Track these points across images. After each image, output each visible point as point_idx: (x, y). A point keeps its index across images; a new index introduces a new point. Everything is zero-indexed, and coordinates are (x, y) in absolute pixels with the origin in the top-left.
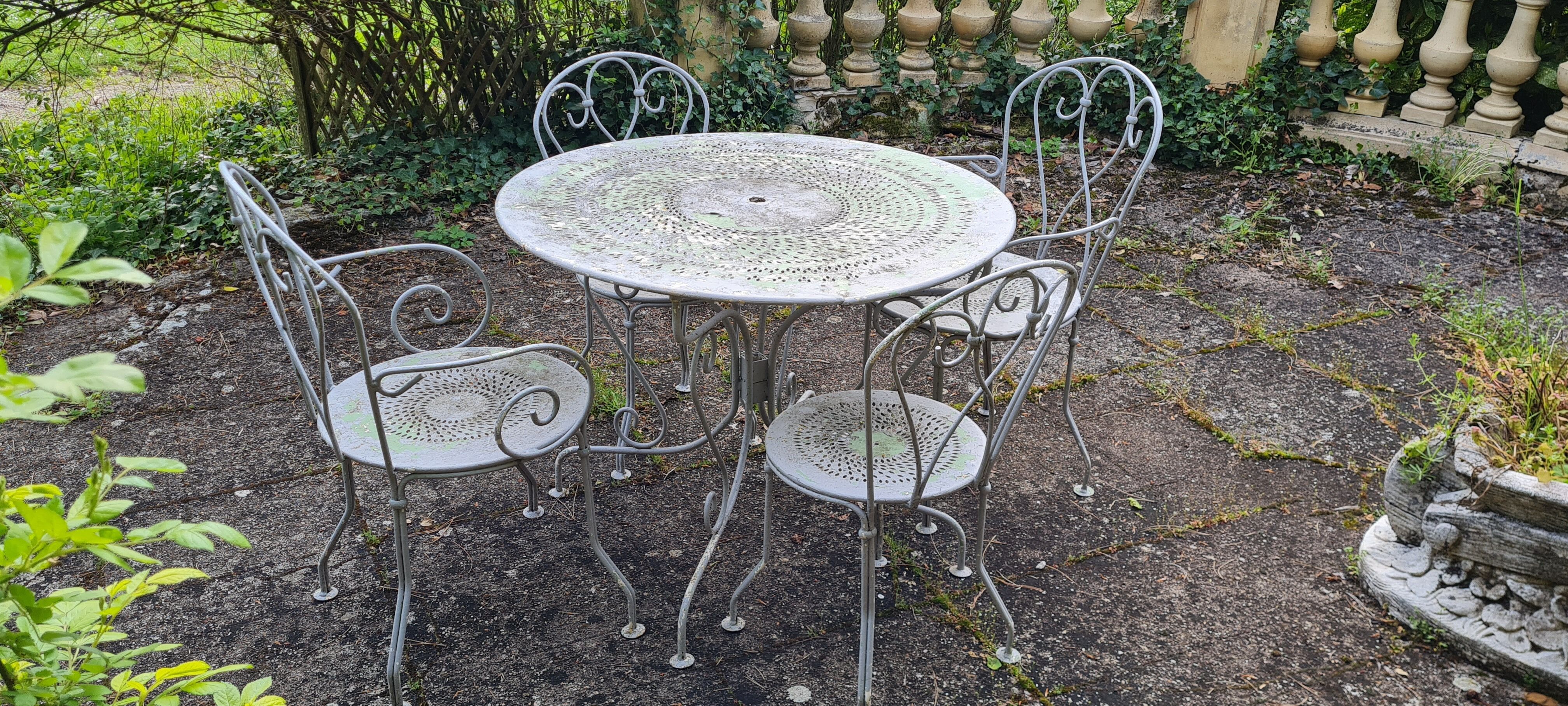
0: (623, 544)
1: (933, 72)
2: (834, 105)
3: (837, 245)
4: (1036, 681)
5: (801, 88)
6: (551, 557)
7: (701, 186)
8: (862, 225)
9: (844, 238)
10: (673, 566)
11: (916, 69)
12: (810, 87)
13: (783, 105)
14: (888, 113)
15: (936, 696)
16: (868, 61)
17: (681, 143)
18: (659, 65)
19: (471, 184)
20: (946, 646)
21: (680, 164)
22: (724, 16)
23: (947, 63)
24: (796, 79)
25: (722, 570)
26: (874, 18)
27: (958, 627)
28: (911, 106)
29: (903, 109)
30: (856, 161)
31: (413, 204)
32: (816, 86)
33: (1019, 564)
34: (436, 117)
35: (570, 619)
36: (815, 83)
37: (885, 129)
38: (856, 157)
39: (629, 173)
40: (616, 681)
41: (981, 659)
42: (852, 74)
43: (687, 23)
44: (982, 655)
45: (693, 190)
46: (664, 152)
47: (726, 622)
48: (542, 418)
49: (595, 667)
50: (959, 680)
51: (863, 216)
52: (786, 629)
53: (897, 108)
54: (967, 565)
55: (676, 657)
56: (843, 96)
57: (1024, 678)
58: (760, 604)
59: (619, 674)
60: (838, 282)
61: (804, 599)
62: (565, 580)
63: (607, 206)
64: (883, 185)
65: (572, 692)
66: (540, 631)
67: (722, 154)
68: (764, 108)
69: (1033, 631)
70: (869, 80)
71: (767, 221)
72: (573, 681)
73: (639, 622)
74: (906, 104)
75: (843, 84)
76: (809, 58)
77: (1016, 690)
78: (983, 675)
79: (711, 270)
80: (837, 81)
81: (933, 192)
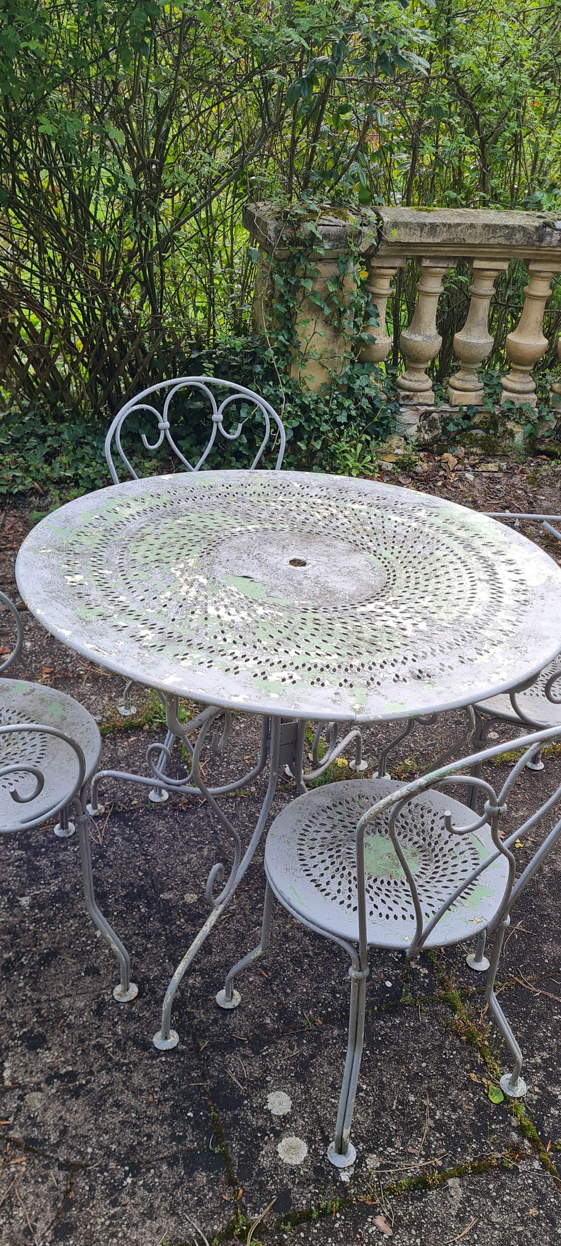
0: (141, 879)
1: (534, 396)
2: (435, 420)
3: (367, 635)
4: (539, 1127)
5: (406, 402)
6: (68, 886)
7: (245, 539)
8: (403, 607)
9: (379, 624)
10: (184, 913)
11: (518, 392)
12: (415, 401)
13: (387, 418)
14: (487, 431)
15: (426, 1130)
16: (473, 381)
17: (242, 481)
18: (238, 392)
19: (90, 470)
20: (447, 1062)
21: (234, 506)
22: (338, 331)
23: (549, 387)
24: (403, 393)
25: (233, 926)
26: (482, 341)
27: (464, 1038)
28: (509, 427)
29: (501, 429)
30: (417, 519)
31: (36, 485)
32: (421, 401)
33: (542, 961)
34: (73, 404)
35: (67, 968)
36: (420, 398)
37: (482, 447)
38: (419, 514)
39: (175, 515)
40: (93, 1054)
41: (482, 1085)
42: (456, 392)
43: (303, 335)
44: (484, 1080)
45: (235, 542)
46: (223, 489)
47: (221, 996)
48: (24, 796)
49: (77, 1033)
50: (454, 1110)
51: (407, 595)
52: (282, 1011)
53: (495, 428)
54: (486, 955)
55: (159, 1034)
56: (446, 411)
57: (527, 1122)
58: (261, 975)
59: (99, 1047)
60: (356, 690)
61: (307, 975)
62: (75, 916)
63: (138, 557)
64: (439, 554)
65: (46, 1063)
66: (34, 979)
67: (281, 498)
68: (369, 418)
69: (545, 1055)
70: (472, 398)
71: (299, 592)
72: (49, 1049)
73: (134, 981)
74: (504, 425)
75: (447, 401)
76: (417, 374)
77: (515, 1136)
78: (482, 1108)
79: (218, 659)
80: (441, 398)
81: (490, 568)
